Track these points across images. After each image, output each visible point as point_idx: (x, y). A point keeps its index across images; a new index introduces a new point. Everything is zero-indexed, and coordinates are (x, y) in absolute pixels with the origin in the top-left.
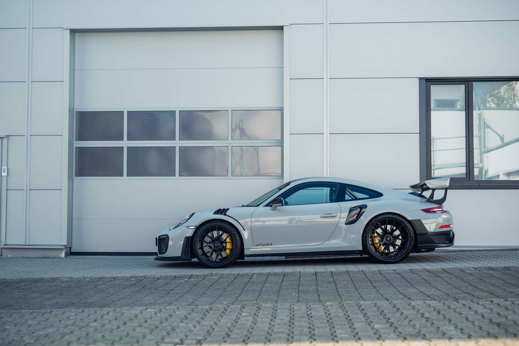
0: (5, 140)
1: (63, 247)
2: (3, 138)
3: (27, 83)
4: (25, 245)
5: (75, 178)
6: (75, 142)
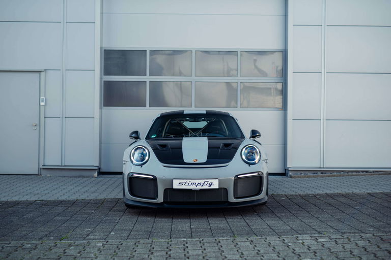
0: (43, 74)
1: (96, 168)
2: (41, 72)
3: (62, 24)
4: (61, 166)
5: (103, 107)
6: (104, 77)
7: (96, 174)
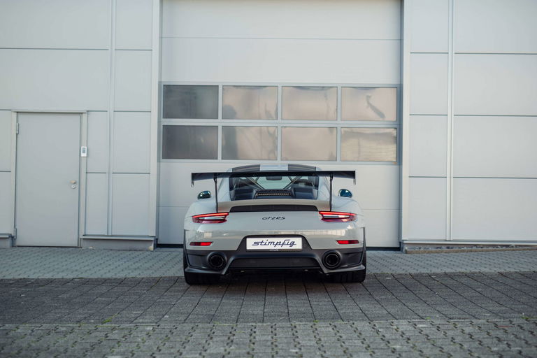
0: (84, 116)
1: (152, 239)
2: (82, 113)
3: (110, 51)
4: (107, 236)
5: (162, 160)
6: (163, 120)
7: (152, 247)
